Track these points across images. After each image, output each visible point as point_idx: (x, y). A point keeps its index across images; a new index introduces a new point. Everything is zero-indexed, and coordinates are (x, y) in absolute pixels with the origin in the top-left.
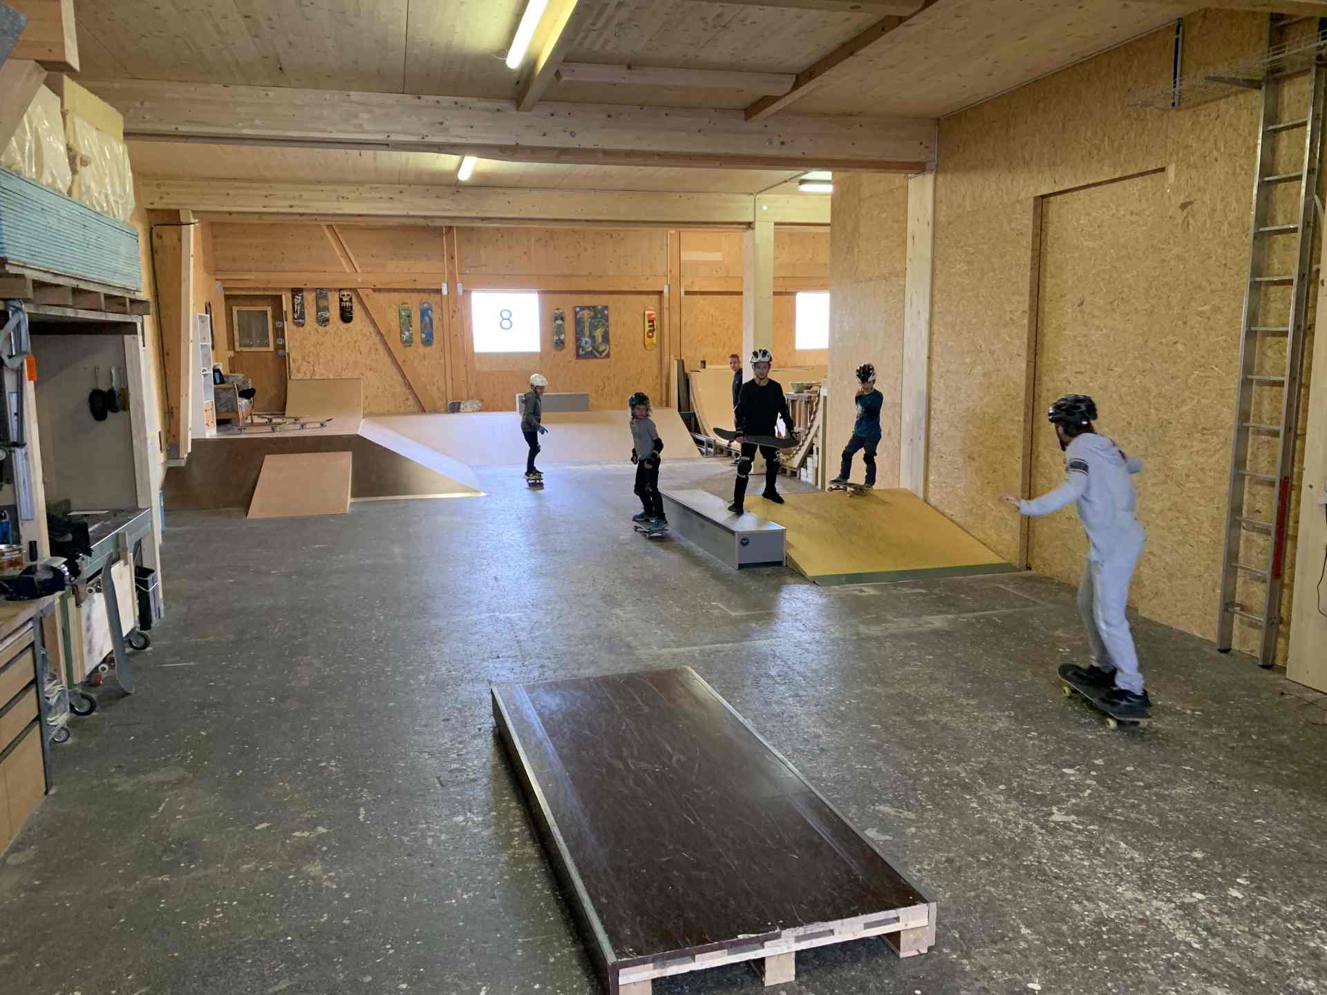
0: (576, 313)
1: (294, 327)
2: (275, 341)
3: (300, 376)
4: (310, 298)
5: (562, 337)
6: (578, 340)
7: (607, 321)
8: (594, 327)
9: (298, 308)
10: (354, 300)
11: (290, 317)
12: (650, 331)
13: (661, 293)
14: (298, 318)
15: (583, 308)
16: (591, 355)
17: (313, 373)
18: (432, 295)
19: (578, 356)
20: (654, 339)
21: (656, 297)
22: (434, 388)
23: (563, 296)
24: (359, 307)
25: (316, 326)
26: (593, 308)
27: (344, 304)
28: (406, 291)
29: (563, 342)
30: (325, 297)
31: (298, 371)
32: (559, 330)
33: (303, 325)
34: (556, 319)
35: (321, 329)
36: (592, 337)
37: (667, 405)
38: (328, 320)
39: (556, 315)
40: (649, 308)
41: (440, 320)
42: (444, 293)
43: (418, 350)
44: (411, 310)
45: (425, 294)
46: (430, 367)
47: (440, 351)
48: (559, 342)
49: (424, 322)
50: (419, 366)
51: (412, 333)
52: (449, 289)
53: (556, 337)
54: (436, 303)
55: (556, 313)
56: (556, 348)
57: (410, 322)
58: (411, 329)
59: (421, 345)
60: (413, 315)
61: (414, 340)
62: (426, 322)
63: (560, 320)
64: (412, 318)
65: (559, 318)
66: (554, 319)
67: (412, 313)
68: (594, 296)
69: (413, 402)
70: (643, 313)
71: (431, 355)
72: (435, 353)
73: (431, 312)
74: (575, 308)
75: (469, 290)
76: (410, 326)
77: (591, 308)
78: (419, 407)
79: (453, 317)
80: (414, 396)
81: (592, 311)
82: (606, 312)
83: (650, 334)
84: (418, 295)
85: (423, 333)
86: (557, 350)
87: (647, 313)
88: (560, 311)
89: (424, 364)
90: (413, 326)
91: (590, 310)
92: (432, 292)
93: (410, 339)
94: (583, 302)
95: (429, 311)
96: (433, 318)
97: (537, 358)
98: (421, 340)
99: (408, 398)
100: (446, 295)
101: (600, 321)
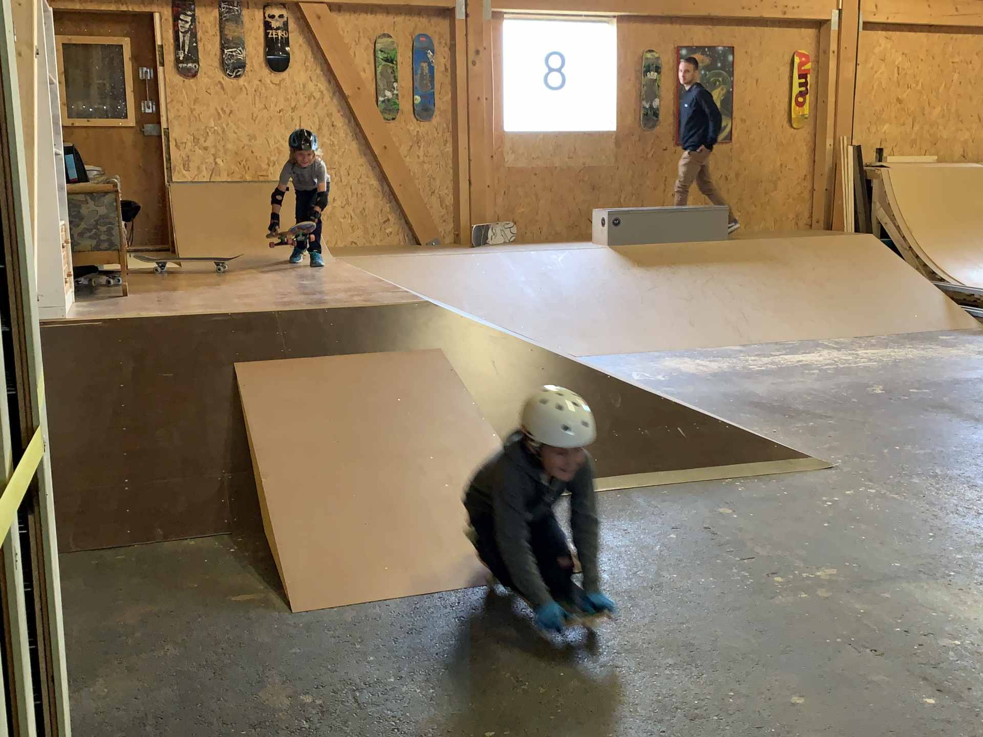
1: (178, 79)
2: (138, 107)
3: (189, 176)
4: (207, 19)
5: (656, 103)
7: (731, 74)
9: (185, 39)
10: (292, 25)
11: (169, 58)
12: (801, 94)
13: (820, 25)
14: (187, 59)
15: (693, 50)
17: (214, 171)
18: (434, 20)
20: (806, 109)
21: (810, 32)
22: (434, 201)
23: (657, 27)
24: (301, 40)
25: (220, 75)
26: (709, 50)
27: (272, 34)
28: (387, 9)
29: (656, 114)
30: (237, 19)
31: (186, 166)
32: (652, 91)
33: (194, 75)
34: (648, 70)
35: (227, 81)
37: (829, 227)
38: (242, 65)
39: (645, 63)
40: (800, 51)
41: (446, 69)
42: (460, 15)
43: (408, 127)
44: (395, 49)
45: (423, 18)
46: (426, 159)
47: (446, 130)
48: (649, 112)
49: (419, 72)
50: (408, 157)
51: (397, 95)
52: (468, 9)
53: (644, 103)
54: (441, 36)
55: (647, 59)
56: (645, 125)
57: (393, 72)
58: (395, 85)
59: (412, 116)
60: (399, 59)
61: (401, 107)
62: (422, 73)
63: (652, 73)
64: (397, 65)
65: (652, 68)
66: (644, 69)
67: (399, 55)
68: (710, 27)
69: (396, 227)
70: (790, 62)
71: (430, 137)
72: (438, 133)
73: (431, 53)
74: (679, 49)
75: (501, 12)
76: (393, 80)
77: (706, 49)
78: (407, 236)
79: (474, 63)
80: (399, 215)
81: (707, 55)
82: (730, 58)
83: (801, 99)
84: (409, 20)
85: (416, 94)
86: (646, 128)
87: (797, 60)
88: (652, 55)
89: (417, 153)
90: (399, 79)
91: (705, 53)
92: (434, 15)
93: (394, 105)
94: (691, 39)
95: (429, 51)
96: (435, 64)
97: (611, 143)
98: (412, 108)
99: (388, 220)
100: (463, 20)
101: (719, 75)
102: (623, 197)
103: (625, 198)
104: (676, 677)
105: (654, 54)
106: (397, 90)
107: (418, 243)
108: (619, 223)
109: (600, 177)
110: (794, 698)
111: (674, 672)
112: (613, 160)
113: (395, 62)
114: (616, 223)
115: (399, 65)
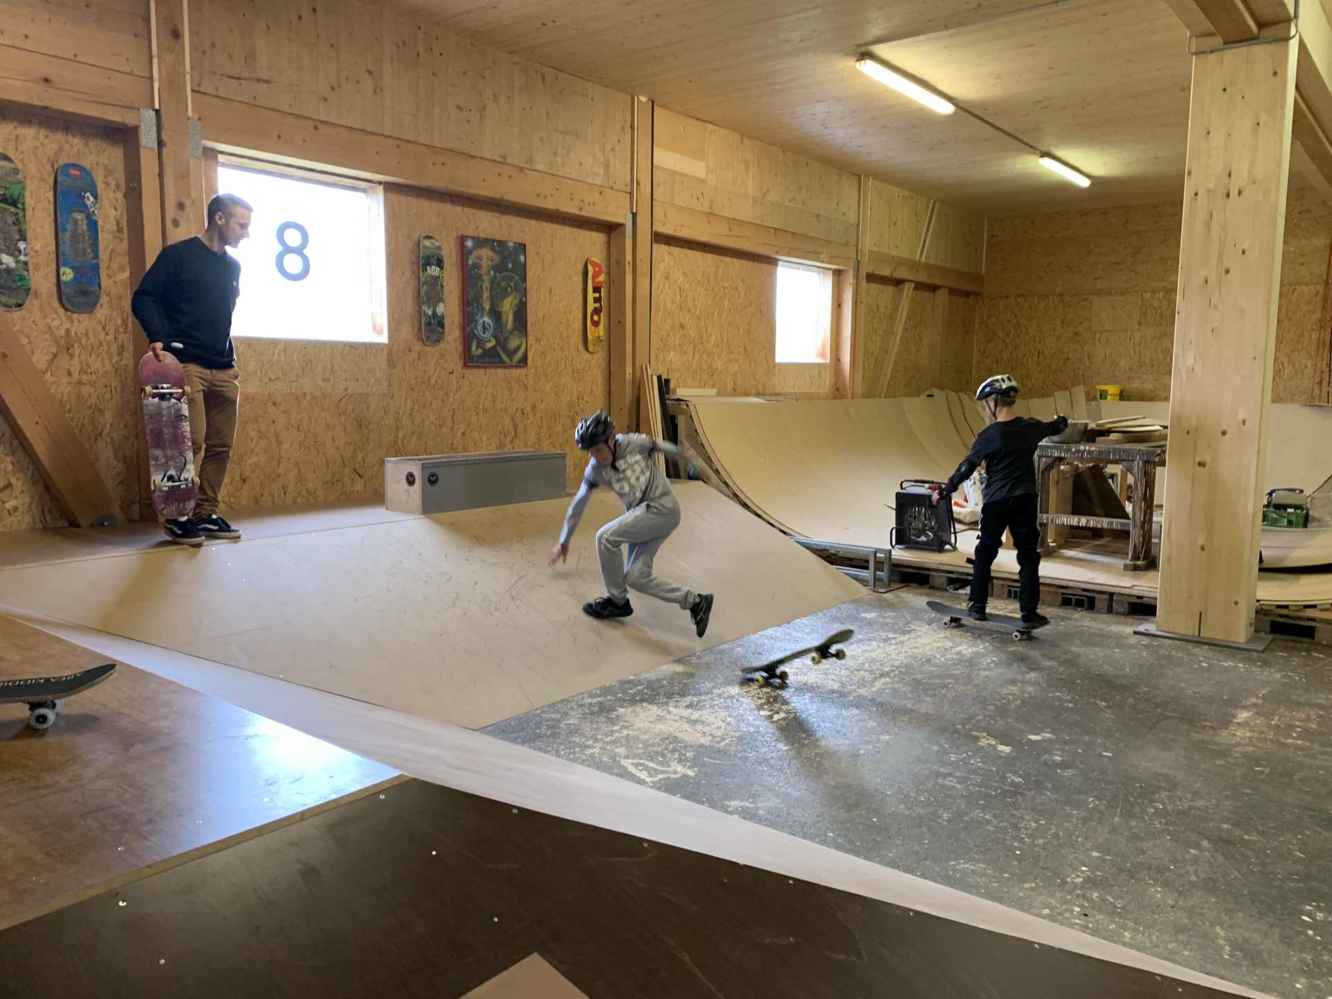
0: (464, 253)
5: (440, 309)
6: (468, 319)
7: (524, 278)
8: (499, 293)
12: (597, 311)
13: (610, 229)
15: (481, 242)
16: (492, 358)
18: (97, 143)
19: (469, 360)
20: (601, 330)
21: (599, 238)
22: (103, 448)
23: (437, 206)
26: (498, 245)
28: (3, 110)
29: (442, 325)
32: (429, 292)
34: (428, 263)
36: (496, 315)
39: (424, 253)
40: (593, 259)
41: (120, 230)
42: (148, 138)
43: (48, 320)
44: (20, 182)
45: (74, 136)
46: (85, 378)
47: (121, 330)
48: (432, 321)
49: (69, 227)
50: (49, 373)
51: (26, 263)
52: (163, 133)
53: (425, 308)
54: (109, 172)
55: (425, 247)
56: (428, 338)
57: (17, 222)
58: (22, 245)
59: (56, 304)
60: (29, 201)
61: (32, 284)
62: (75, 231)
63: (433, 267)
64: (24, 210)
65: (432, 260)
66: (422, 262)
67: (27, 194)
68: (498, 215)
69: (26, 499)
70: (581, 271)
71: (92, 340)
72: (107, 334)
73: (92, 199)
74: (462, 239)
75: (213, 150)
76: (17, 237)
77: (495, 244)
78: (50, 512)
79: (176, 223)
80: (33, 475)
81: (496, 252)
82: (522, 258)
83: (596, 318)
84: (47, 136)
85: (65, 265)
86: (428, 343)
87: (590, 268)
88: (432, 243)
89: (67, 366)
90: (29, 236)
91: (493, 249)
92: (95, 135)
93: (20, 280)
94: (477, 228)
95: (88, 194)
96: (99, 216)
97: (382, 360)
98: (55, 289)
99: (9, 485)
100: (152, 149)
101: (510, 279)
102: (401, 436)
103: (404, 436)
105: (434, 241)
106: (26, 255)
107: (74, 524)
108: (437, 480)
109: (368, 408)
112: (385, 384)
113: (19, 206)
114: (432, 480)
115: (29, 213)
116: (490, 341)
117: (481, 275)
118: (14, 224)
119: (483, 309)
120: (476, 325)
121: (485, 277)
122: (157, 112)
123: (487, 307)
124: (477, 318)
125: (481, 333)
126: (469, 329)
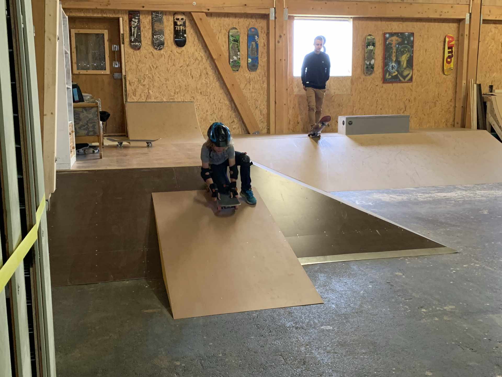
0: (385, 39)
1: (131, 51)
2: (111, 64)
3: (135, 99)
4: (146, 21)
5: (373, 62)
6: (385, 65)
7: (412, 47)
8: (400, 53)
9: (134, 31)
10: (187, 24)
11: (127, 40)
12: (450, 57)
13: (460, 21)
14: (136, 41)
15: (392, 34)
17: (148, 96)
18: (259, 20)
19: (385, 81)
20: (452, 65)
21: (455, 25)
22: (258, 112)
23: (374, 23)
24: (192, 31)
25: (151, 49)
26: (400, 35)
27: (178, 28)
28: (235, 15)
29: (372, 67)
30: (161, 21)
31: (134, 94)
32: (371, 55)
33: (139, 49)
34: (369, 45)
35: (156, 52)
36: (398, 62)
37: (463, 126)
38: (162, 44)
39: (367, 42)
40: (448, 35)
41: (265, 45)
42: (272, 17)
43: (245, 74)
44: (239, 35)
45: (253, 19)
46: (254, 91)
47: (264, 76)
48: (369, 66)
49: (251, 47)
50: (244, 90)
51: (239, 58)
52: (276, 15)
53: (366, 62)
54: (262, 28)
55: (368, 39)
56: (367, 73)
57: (238, 47)
58: (239, 53)
59: (247, 69)
60: (241, 40)
61: (241, 65)
63: (371, 46)
64: (239, 43)
65: (370, 43)
66: (366, 45)
67: (240, 38)
68: (401, 23)
69: (238, 125)
70: (443, 40)
71: (256, 80)
72: (260, 77)
73: (257, 37)
74: (385, 34)
75: (293, 16)
76: (237, 51)
78: (243, 129)
79: (279, 42)
80: (240, 119)
81: (400, 37)
82: (412, 38)
83: (449, 60)
84: (246, 20)
85: (249, 58)
86: (367, 75)
87: (447, 40)
88: (371, 37)
89: (249, 87)
90: (241, 51)
91: (398, 36)
92: (259, 18)
93: (238, 63)
94: (392, 29)
95: (256, 36)
96: (259, 43)
97: (349, 82)
98: (247, 65)
99: (234, 121)
100: (273, 20)
101: (406, 47)
102: (355, 109)
103: (356, 110)
104: (366, 359)
105: (372, 36)
106: (240, 56)
107: (249, 133)
108: (352, 123)
109: (342, 100)
110: (427, 372)
111: (365, 357)
112: (349, 91)
113: (239, 42)
114: (350, 123)
115: (241, 43)
116: (395, 72)
117: (392, 47)
118: (237, 47)
119: (392, 60)
120: (389, 67)
121: (394, 48)
122: (275, 8)
123: (394, 59)
124: (389, 64)
125: (391, 70)
126: (386, 68)
